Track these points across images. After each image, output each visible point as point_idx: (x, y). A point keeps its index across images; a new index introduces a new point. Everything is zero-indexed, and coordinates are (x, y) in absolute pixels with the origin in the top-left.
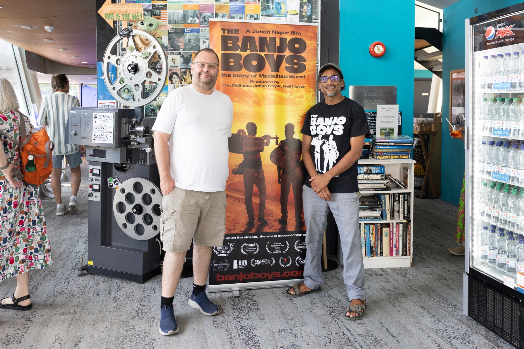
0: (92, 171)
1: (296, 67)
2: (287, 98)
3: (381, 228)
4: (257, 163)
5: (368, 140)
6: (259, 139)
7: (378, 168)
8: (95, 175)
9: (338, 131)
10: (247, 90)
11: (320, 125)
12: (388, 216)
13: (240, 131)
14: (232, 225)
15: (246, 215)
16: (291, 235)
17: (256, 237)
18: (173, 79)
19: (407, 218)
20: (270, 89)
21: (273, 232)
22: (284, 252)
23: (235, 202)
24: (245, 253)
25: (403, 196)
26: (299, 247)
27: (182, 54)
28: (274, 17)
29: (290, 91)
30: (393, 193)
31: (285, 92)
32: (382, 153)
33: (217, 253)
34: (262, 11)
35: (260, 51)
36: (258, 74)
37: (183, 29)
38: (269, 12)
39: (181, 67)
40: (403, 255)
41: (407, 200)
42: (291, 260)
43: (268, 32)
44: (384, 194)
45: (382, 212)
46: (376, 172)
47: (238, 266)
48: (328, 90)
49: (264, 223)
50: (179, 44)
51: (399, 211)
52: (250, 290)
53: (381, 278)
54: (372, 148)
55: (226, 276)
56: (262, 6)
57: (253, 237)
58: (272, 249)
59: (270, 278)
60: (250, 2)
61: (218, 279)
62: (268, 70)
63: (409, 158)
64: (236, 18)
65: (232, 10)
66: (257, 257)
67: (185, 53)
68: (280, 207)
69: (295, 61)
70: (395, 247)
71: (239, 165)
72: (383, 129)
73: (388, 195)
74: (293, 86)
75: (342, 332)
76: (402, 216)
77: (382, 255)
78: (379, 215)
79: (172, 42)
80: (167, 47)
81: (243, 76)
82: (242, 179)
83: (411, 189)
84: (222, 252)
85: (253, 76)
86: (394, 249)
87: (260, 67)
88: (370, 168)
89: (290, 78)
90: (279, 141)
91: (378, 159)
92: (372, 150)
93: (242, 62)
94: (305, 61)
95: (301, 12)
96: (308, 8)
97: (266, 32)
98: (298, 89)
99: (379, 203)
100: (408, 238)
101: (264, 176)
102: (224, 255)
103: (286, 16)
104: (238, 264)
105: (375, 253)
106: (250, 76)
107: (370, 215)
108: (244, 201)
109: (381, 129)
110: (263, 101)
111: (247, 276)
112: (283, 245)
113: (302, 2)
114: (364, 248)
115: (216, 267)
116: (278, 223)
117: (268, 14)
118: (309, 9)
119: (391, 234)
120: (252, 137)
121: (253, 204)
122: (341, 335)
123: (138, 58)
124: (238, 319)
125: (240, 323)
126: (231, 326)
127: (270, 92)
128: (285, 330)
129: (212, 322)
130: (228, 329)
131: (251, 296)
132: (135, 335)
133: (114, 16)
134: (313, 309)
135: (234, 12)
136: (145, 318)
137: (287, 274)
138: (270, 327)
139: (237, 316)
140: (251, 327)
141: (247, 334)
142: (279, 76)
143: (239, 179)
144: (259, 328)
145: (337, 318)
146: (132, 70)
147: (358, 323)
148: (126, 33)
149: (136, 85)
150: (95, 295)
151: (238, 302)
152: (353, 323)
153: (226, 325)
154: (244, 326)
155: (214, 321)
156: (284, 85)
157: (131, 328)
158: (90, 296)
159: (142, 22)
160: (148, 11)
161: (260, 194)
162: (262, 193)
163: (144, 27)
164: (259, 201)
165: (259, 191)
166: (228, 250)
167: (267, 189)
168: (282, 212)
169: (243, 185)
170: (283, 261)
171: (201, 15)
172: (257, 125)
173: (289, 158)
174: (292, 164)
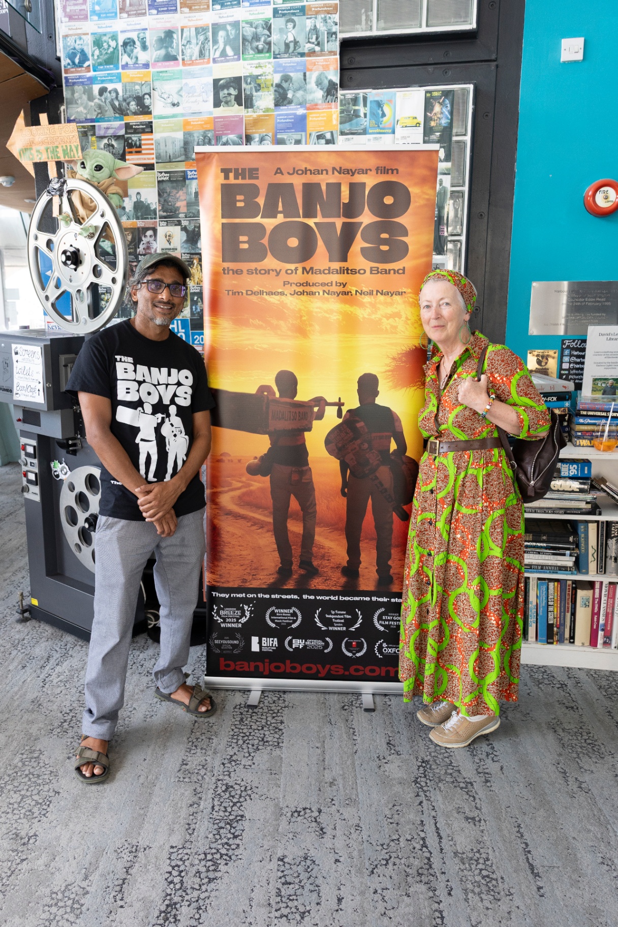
0: (24, 448)
1: (385, 248)
2: (364, 318)
3: (575, 590)
4: (298, 454)
5: (560, 403)
6: (301, 405)
7: (575, 466)
8: (28, 455)
10: (277, 302)
12: (592, 566)
13: (263, 388)
14: (248, 571)
15: (277, 554)
16: (368, 599)
17: (296, 597)
20: (327, 300)
21: (329, 590)
22: (352, 629)
23: (254, 528)
24: (273, 625)
26: (383, 623)
27: (185, 223)
28: (367, 136)
29: (370, 303)
30: (607, 522)
31: (361, 305)
32: (589, 432)
33: (220, 620)
34: (341, 123)
35: (304, 217)
36: (300, 266)
37: (185, 172)
38: (357, 124)
39: (183, 251)
42: (365, 645)
43: (325, 172)
44: (587, 522)
45: (577, 559)
46: (571, 474)
47: (261, 646)
49: (312, 572)
50: (178, 204)
52: (284, 692)
53: (559, 695)
54: (570, 421)
55: (238, 663)
56: (342, 112)
57: (289, 597)
58: (329, 622)
59: (323, 673)
60: (316, 105)
61: (222, 668)
62: (321, 257)
64: (287, 142)
65: (280, 126)
66: (297, 634)
67: (189, 221)
68: (345, 542)
69: (384, 236)
70: (603, 630)
71: (262, 458)
72: (600, 379)
73: (596, 524)
74: (377, 291)
75: (423, 839)
77: (573, 642)
78: (570, 564)
79: (165, 201)
80: (155, 211)
81: (267, 272)
82: (268, 484)
84: (229, 620)
85: (289, 272)
86: (601, 634)
87: (306, 251)
89: (371, 273)
90: (345, 410)
91: (580, 446)
92: (568, 426)
93: (265, 241)
94: (406, 234)
95: (427, 119)
96: (444, 110)
97: (319, 172)
98: (388, 298)
99: (571, 539)
101: (311, 479)
102: (233, 625)
103: (394, 132)
104: (260, 643)
105: (556, 638)
106: (283, 272)
107: (550, 563)
108: (272, 527)
109: (595, 380)
110: (311, 325)
111: (277, 667)
112: (350, 617)
113: (432, 97)
114: (534, 625)
115: (219, 646)
117: (354, 129)
118: (446, 111)
119: (596, 602)
120: (288, 400)
121: (290, 535)
122: (418, 847)
123: (79, 237)
124: (229, 765)
125: (229, 775)
126: (209, 781)
127: (326, 306)
128: (308, 811)
129: (178, 765)
130: (199, 789)
131: (279, 708)
132: (31, 776)
133: (34, 152)
134: (385, 761)
135: (285, 130)
136: (70, 734)
137: (357, 670)
138: (281, 796)
139: (231, 756)
140: (245, 790)
141: (229, 809)
142: (347, 271)
143: (262, 483)
144: (257, 796)
145: (426, 796)
146: (69, 262)
147: (467, 818)
148: (57, 186)
149: (79, 291)
150: (20, 667)
151: (249, 719)
152: (456, 815)
153: (200, 778)
154: (232, 787)
155: (184, 763)
156: (356, 291)
157: (35, 755)
158: (11, 668)
159: (83, 163)
160: (117, 138)
161: (304, 516)
162: (308, 512)
163: (85, 173)
164: (302, 529)
165: (302, 509)
166: (241, 617)
167: (318, 507)
168: (349, 552)
169: (270, 496)
170: (348, 646)
171: (217, 140)
172: (298, 377)
173: (366, 446)
174: (373, 458)
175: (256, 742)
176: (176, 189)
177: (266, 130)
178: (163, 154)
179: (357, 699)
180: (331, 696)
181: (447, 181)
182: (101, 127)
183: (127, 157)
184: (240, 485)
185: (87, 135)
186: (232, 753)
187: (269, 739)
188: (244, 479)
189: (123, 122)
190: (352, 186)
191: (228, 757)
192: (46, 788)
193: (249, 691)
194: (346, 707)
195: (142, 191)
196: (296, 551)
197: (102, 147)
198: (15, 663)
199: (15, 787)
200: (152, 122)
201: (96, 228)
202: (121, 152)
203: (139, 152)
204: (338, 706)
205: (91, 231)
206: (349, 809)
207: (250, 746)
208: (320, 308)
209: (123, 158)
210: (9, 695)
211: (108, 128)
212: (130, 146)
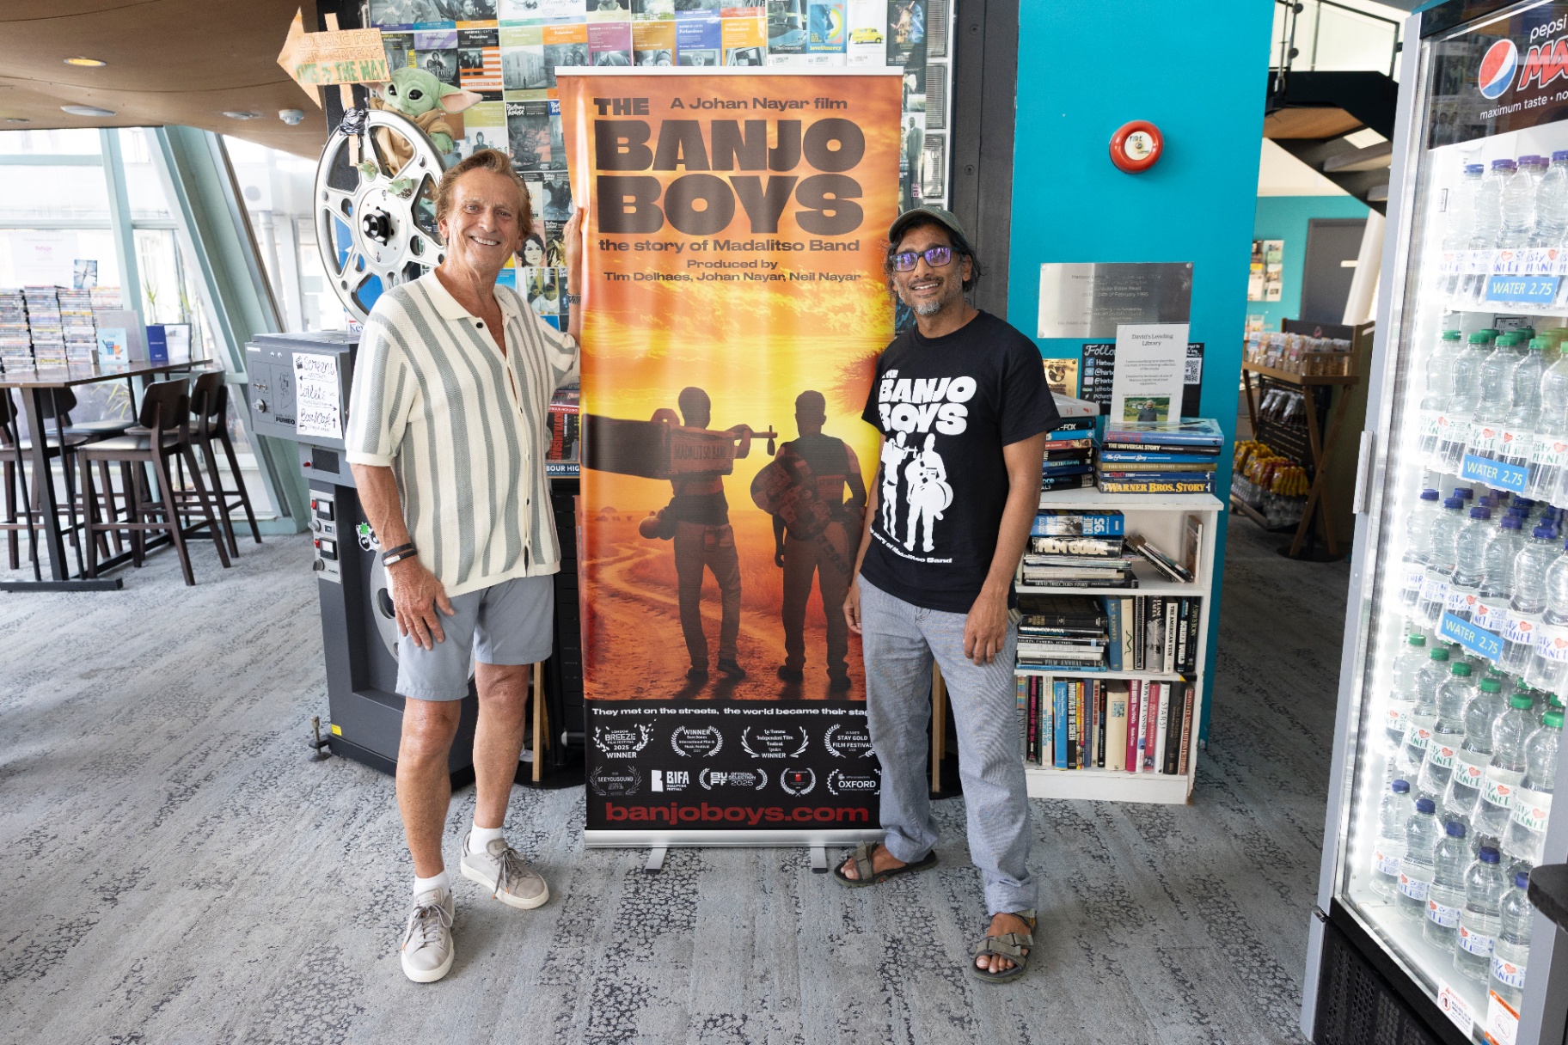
0: (315, 506)
1: (829, 213)
2: (803, 312)
3: (1104, 693)
4: (713, 508)
5: (1081, 433)
7: (1102, 520)
8: (321, 515)
9: (950, 423)
10: (678, 290)
11: (900, 401)
12: (1127, 659)
13: (660, 414)
14: (644, 676)
15: (685, 650)
16: (816, 712)
17: (714, 712)
18: (526, 252)
19: (1187, 670)
20: (751, 287)
21: (761, 701)
22: (795, 755)
23: (652, 614)
24: (682, 753)
25: (1176, 605)
26: (838, 745)
27: (549, 177)
28: (808, 55)
29: (811, 291)
30: (1146, 597)
31: (798, 294)
32: (1121, 473)
33: (605, 749)
34: (771, 36)
35: (716, 168)
36: (710, 239)
37: (547, 104)
38: (793, 39)
39: (546, 218)
40: (1166, 771)
41: (1188, 619)
42: (814, 779)
43: (742, 105)
44: (1119, 598)
45: (1107, 649)
46: (1097, 532)
47: (665, 784)
48: (918, 293)
49: (737, 675)
50: (539, 150)
51: (1160, 649)
52: (700, 849)
53: (1084, 840)
54: (1094, 458)
55: (632, 809)
56: (771, 20)
57: (703, 712)
58: (761, 747)
59: (755, 819)
60: (735, 9)
61: (610, 817)
62: (740, 226)
63: (1206, 491)
64: (694, 62)
65: (684, 39)
66: (717, 764)
67: (555, 174)
68: (782, 632)
69: (829, 196)
70: (1142, 747)
72: (1135, 399)
73: (1131, 601)
74: (821, 275)
76: (1169, 661)
77: (1103, 766)
78: (1098, 657)
79: (519, 145)
81: (664, 247)
83: (1202, 586)
84: (620, 748)
85: (696, 247)
86: (1140, 753)
87: (719, 217)
88: (1077, 519)
89: (812, 249)
90: (778, 443)
91: (1108, 492)
92: (1092, 464)
93: (660, 203)
94: (859, 194)
95: (891, 33)
96: (915, 20)
97: (734, 105)
98: (836, 285)
99: (1098, 622)
100: (1185, 725)
101: (732, 543)
102: (624, 755)
103: (845, 51)
104: (664, 779)
105: (1080, 760)
106: (687, 247)
107: (1070, 656)
108: (678, 613)
109: (1128, 400)
110: (728, 323)
111: (689, 814)
112: (791, 738)
114: (1050, 743)
115: (605, 786)
116: (775, 678)
117: (790, 45)
118: (917, 21)
119: (1132, 711)
120: (697, 430)
121: (704, 623)
123: (389, 195)
124: (616, 958)
125: (616, 973)
126: (587, 982)
127: (748, 296)
128: (728, 1019)
129: (542, 960)
130: (571, 995)
131: (691, 872)
132: (322, 987)
133: (318, 70)
134: (840, 942)
135: (690, 45)
136: (384, 921)
137: (802, 814)
138: (690, 999)
139: (620, 944)
140: (639, 993)
141: (614, 1022)
142: (777, 245)
143: (661, 550)
144: (656, 1001)
145: (896, 990)
146: (374, 233)
147: (952, 1019)
148: (354, 121)
149: (391, 275)
150: (312, 826)
151: (648, 890)
152: (936, 1015)
153: (573, 977)
154: (619, 989)
155: (551, 957)
156: (791, 275)
157: (329, 955)
158: (298, 828)
159: (392, 88)
160: (447, 52)
161: (723, 595)
162: (729, 591)
163: (396, 102)
164: (721, 614)
165: (721, 586)
166: (636, 743)
167: (742, 583)
168: (788, 646)
169: (674, 567)
170: (790, 780)
171: (594, 58)
172: (710, 397)
173: (809, 494)
174: (819, 512)
175: (657, 922)
176: (534, 127)
177: (664, 44)
178: (514, 77)
179: (802, 856)
180: (767, 852)
181: (921, 120)
182: (423, 35)
183: (462, 81)
184: (630, 552)
185: (401, 48)
186: (621, 940)
187: (677, 917)
188: (636, 544)
189: (455, 30)
190: (783, 126)
191: (616, 946)
192: (344, 1002)
193: (649, 849)
194: (787, 868)
195: (486, 131)
196: (713, 646)
197: (425, 65)
198: (305, 822)
199: (297, 1004)
200: (496, 31)
201: (414, 182)
202: (453, 73)
203: (479, 74)
204: (776, 866)
205: (407, 187)
206: (787, 1013)
207: (648, 928)
208: (740, 298)
209: (456, 82)
210: (294, 868)
211: (433, 39)
212: (467, 64)
